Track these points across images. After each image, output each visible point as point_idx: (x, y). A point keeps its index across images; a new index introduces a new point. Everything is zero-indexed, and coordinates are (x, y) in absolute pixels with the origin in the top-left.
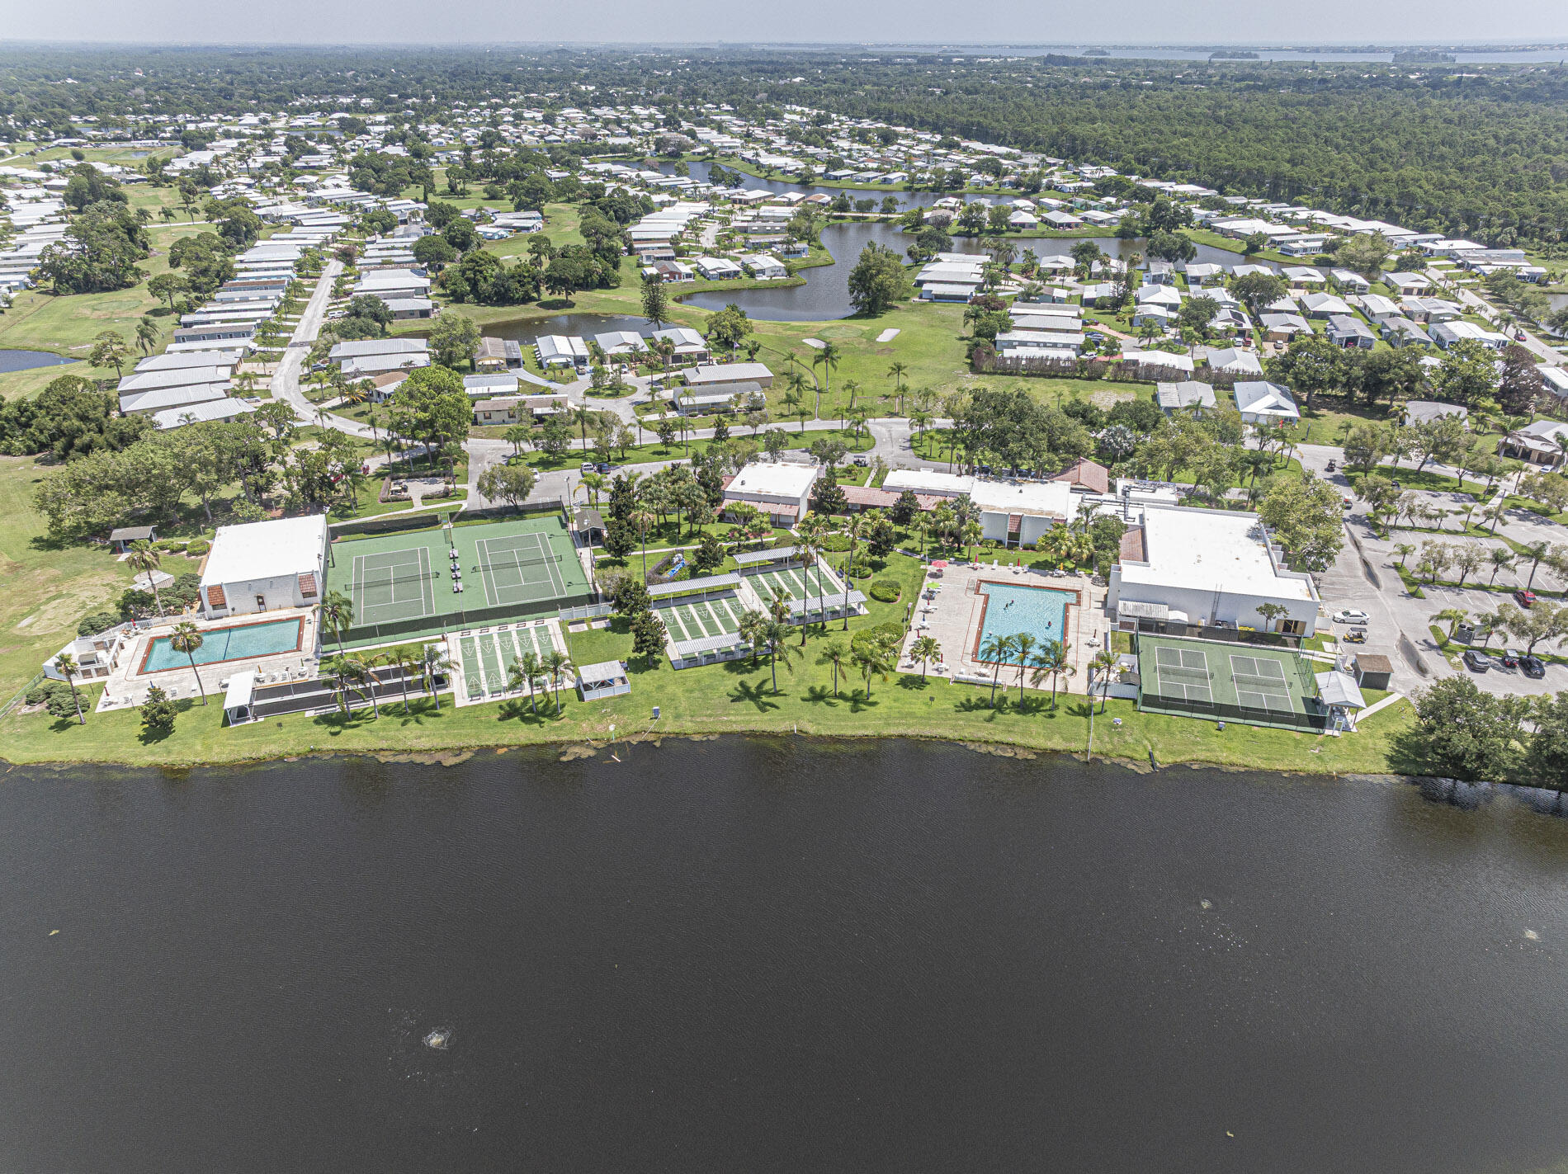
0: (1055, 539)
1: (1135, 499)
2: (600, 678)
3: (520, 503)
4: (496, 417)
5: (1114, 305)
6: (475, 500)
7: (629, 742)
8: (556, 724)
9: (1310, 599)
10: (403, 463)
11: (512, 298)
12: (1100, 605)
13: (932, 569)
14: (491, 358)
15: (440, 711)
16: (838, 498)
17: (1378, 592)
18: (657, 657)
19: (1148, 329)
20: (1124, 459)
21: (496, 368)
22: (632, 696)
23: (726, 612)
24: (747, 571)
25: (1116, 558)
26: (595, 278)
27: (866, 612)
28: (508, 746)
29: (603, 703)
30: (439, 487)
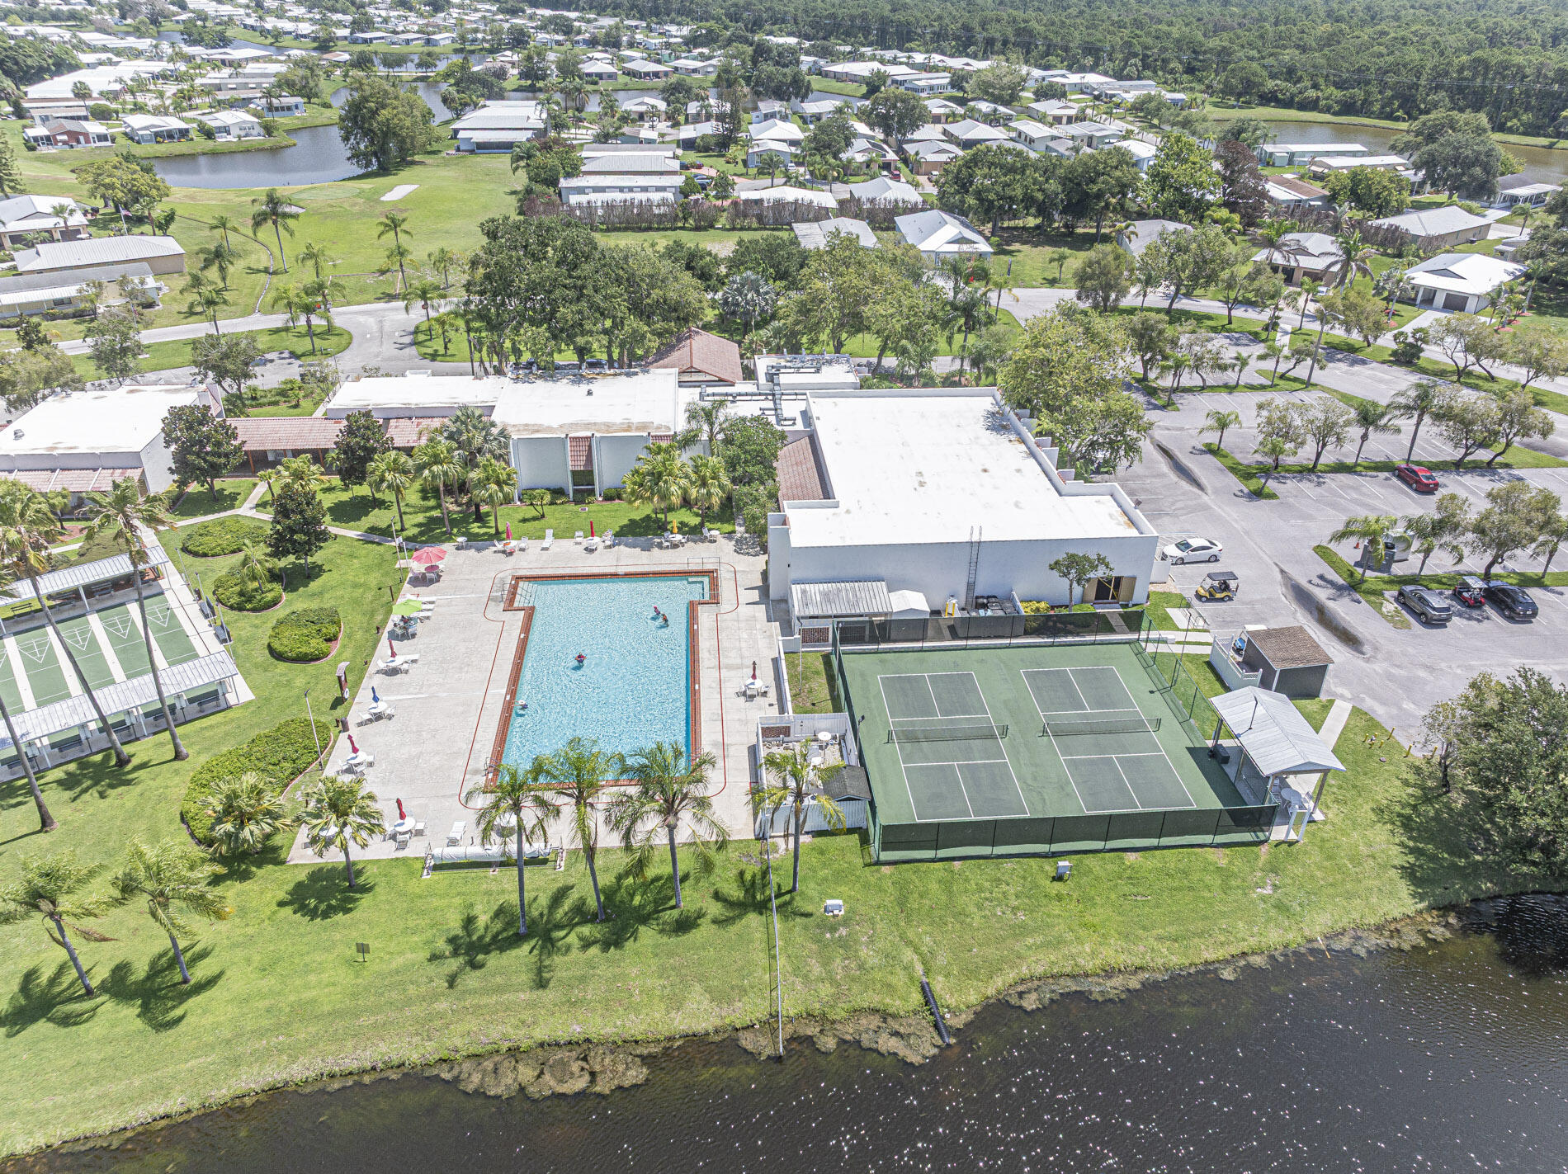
0: (657, 477)
1: (793, 386)
5: (723, 143)
9: (1134, 533)
12: (755, 595)
13: (417, 567)
17: (1205, 498)
19: (768, 166)
20: (758, 326)
25: (773, 496)
27: (249, 697)
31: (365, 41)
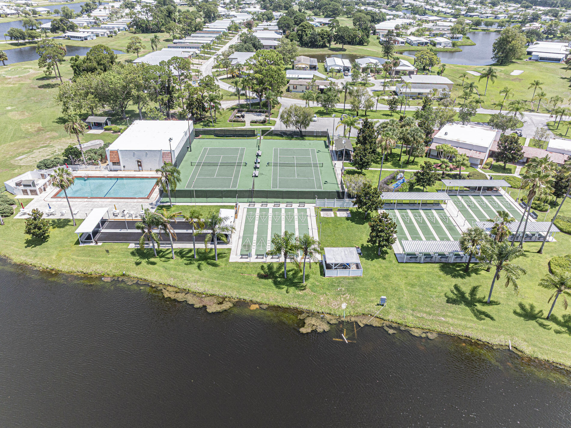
2: (340, 261)
3: (303, 130)
4: (299, 88)
6: (279, 125)
7: (356, 323)
8: (301, 293)
10: (247, 104)
11: (317, 45)
14: (302, 64)
15: (217, 262)
16: (519, 151)
18: (385, 248)
21: (304, 69)
22: (363, 279)
23: (436, 220)
24: (451, 192)
26: (358, 39)
27: (554, 240)
28: (260, 304)
29: (340, 281)
30: (262, 118)
31: (471, 16)
